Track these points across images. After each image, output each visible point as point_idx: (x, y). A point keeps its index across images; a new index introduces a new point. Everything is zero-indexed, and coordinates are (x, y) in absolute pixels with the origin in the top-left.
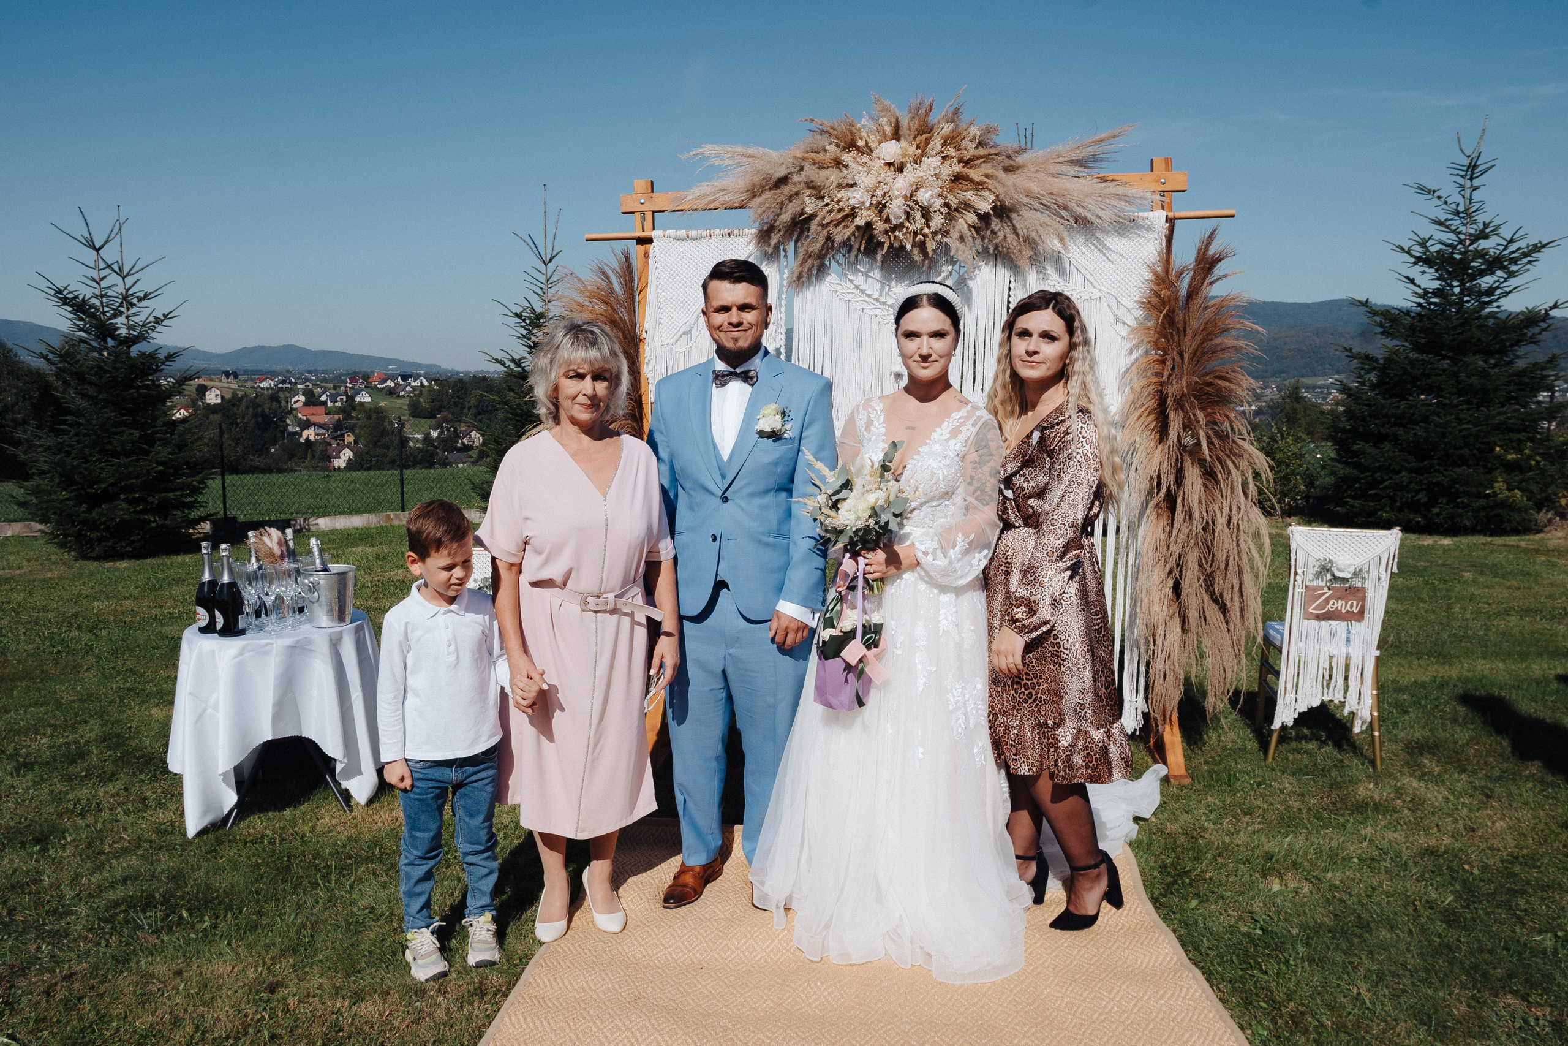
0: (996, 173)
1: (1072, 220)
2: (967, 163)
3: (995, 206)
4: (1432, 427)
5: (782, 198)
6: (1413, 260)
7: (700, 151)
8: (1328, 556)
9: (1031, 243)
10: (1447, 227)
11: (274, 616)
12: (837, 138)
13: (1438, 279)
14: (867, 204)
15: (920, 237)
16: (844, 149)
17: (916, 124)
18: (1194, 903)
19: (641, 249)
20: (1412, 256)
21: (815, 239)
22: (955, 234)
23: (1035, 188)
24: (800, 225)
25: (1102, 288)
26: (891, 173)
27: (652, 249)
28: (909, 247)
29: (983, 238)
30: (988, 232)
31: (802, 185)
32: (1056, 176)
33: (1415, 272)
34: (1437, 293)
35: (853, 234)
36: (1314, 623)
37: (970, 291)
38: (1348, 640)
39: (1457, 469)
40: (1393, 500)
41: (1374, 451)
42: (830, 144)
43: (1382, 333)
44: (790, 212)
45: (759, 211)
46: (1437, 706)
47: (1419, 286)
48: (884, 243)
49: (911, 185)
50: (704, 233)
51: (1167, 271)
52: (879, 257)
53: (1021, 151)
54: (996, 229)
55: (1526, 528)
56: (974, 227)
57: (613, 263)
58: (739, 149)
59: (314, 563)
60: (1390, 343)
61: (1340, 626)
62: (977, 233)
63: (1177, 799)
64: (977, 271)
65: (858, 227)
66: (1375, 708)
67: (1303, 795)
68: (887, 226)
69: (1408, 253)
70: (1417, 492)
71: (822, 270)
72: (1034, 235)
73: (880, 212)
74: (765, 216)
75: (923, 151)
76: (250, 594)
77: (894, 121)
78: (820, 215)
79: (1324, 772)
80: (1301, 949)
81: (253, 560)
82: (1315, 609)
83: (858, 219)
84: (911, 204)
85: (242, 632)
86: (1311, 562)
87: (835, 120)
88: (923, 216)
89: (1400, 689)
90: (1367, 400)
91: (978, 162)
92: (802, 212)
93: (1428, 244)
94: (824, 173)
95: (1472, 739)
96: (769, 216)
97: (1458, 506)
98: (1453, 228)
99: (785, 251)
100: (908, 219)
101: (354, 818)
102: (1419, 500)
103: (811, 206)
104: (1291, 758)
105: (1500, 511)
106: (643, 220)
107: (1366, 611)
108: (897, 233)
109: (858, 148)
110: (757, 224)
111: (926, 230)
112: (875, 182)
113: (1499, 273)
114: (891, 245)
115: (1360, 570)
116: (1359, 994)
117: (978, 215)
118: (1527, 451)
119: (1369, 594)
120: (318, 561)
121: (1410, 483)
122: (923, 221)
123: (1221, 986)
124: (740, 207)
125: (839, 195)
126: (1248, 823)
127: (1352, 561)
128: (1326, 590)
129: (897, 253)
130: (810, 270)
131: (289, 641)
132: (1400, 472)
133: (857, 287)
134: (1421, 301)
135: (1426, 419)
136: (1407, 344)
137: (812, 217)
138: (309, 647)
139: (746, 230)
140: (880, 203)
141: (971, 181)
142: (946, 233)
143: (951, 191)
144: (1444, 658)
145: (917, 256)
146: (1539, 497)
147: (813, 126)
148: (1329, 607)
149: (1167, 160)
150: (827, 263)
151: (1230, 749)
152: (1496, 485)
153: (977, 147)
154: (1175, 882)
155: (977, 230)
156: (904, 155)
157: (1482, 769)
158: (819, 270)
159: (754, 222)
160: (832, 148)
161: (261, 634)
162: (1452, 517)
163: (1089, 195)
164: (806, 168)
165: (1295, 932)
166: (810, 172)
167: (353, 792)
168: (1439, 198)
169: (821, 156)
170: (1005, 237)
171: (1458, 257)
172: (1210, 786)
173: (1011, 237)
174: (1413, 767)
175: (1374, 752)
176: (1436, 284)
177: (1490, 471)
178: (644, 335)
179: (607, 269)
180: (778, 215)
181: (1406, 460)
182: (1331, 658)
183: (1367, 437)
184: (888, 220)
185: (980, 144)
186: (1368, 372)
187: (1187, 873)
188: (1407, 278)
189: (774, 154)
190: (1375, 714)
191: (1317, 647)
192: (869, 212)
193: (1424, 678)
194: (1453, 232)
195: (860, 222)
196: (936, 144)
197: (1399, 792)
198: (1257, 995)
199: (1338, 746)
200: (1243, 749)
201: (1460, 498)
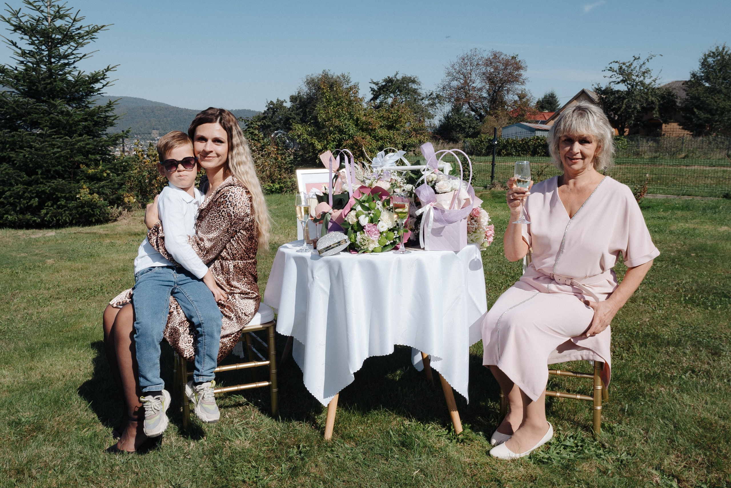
4: (33, 150)
6: (12, 28)
10: (34, 6)
13: (31, 43)
20: (11, 24)
33: (17, 36)
34: (31, 54)
39: (55, 181)
47: (20, 48)
55: (104, 219)
69: (9, 22)
70: (31, 198)
93: (19, 15)
97: (58, 207)
102: (32, 205)
105: (86, 209)
113: (72, 43)
118: (100, 167)
121: (24, 192)
132: (16, 184)
134: (22, 59)
136: (14, 90)
146: (111, 197)
152: (82, 191)
162: (55, 216)
171: (44, 29)
176: (31, 48)
177: (78, 182)
181: (18, 176)
188: (12, 42)
194: (39, 10)
201: (59, 201)
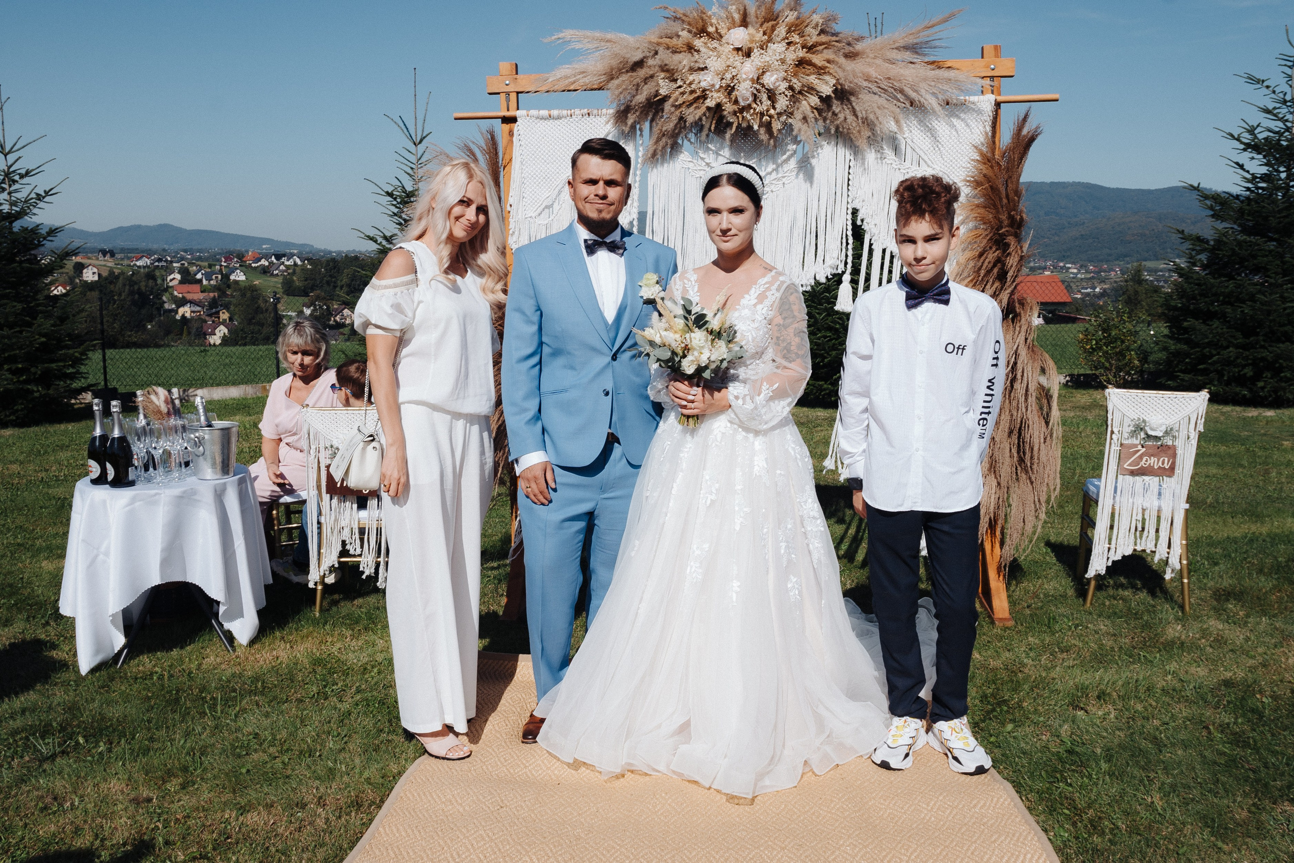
0: (837, 59)
1: (908, 105)
2: (811, 49)
3: (836, 89)
4: (1258, 305)
5: (638, 80)
6: (1242, 147)
7: (561, 35)
8: (1142, 417)
9: (868, 123)
10: (1275, 115)
11: (161, 470)
12: (689, 24)
13: (1266, 165)
14: (717, 87)
15: (766, 118)
16: (695, 35)
17: (762, 12)
18: (1010, 727)
19: (506, 127)
20: (1242, 143)
21: (668, 121)
22: (798, 115)
23: (873, 73)
24: (654, 106)
25: (936, 166)
26: (739, 58)
27: (517, 127)
28: (756, 127)
29: (825, 119)
30: (830, 114)
31: (657, 68)
32: (892, 62)
33: (1244, 158)
34: (1265, 178)
35: (704, 114)
36: (1129, 479)
37: (812, 168)
38: (1160, 494)
39: (1281, 345)
40: (1220, 374)
41: (1203, 328)
42: (683, 30)
43: (1213, 216)
44: (645, 93)
45: (617, 92)
46: (1245, 559)
47: (1248, 172)
48: (732, 123)
49: (758, 69)
50: (565, 112)
51: (993, 150)
52: (728, 136)
53: (859, 39)
54: (837, 111)
56: (816, 109)
57: (479, 141)
58: (597, 34)
59: (199, 420)
60: (1221, 225)
61: (1152, 481)
62: (820, 114)
63: (1001, 638)
64: (820, 151)
65: (709, 108)
66: (1184, 557)
67: (1115, 635)
68: (735, 107)
69: (1238, 139)
70: (1244, 366)
71: (675, 148)
72: (871, 116)
73: (730, 94)
74: (622, 96)
75: (770, 37)
76: (139, 449)
77: (742, 8)
78: (674, 96)
79: (1137, 616)
80: (1104, 766)
81: (141, 417)
82: (1130, 465)
83: (708, 100)
84: (758, 87)
85: (132, 484)
86: (1127, 422)
87: (687, 7)
88: (769, 98)
89: (1212, 544)
90: (1197, 279)
91: (821, 48)
92: (657, 94)
93: (1256, 132)
94: (677, 57)
95: (1275, 587)
96: (625, 98)
97: (1281, 380)
98: (1281, 116)
99: (641, 130)
100: (755, 101)
101: (237, 657)
102: (1245, 374)
103: (665, 88)
104: (1107, 603)
106: (508, 100)
107: (1177, 468)
108: (745, 114)
109: (709, 35)
110: (615, 105)
111: (772, 112)
112: (724, 65)
114: (739, 125)
115: (1171, 429)
116: (1153, 803)
117: (820, 97)
119: (1179, 452)
120: (203, 418)
121: (1237, 358)
122: (769, 102)
123: (1029, 796)
124: (599, 89)
125: (691, 78)
126: (1063, 659)
127: (1164, 420)
128: (1140, 447)
129: (745, 132)
130: (664, 148)
131: (177, 491)
132: (1228, 347)
133: (708, 164)
134: (1250, 185)
135: (1252, 298)
136: (1236, 227)
137: (666, 98)
138: (196, 497)
139: (604, 111)
140: (729, 86)
141: (814, 65)
142: (790, 114)
143: (795, 75)
144: (1258, 516)
145: (763, 135)
147: (667, 13)
148: (1142, 463)
149: (996, 48)
150: (680, 141)
151: (1053, 596)
153: (819, 34)
154: (994, 710)
155: (820, 111)
156: (752, 41)
157: (1282, 613)
158: (672, 148)
159: (612, 102)
160: (684, 34)
161: (149, 485)
162: (1275, 392)
163: (925, 79)
164: (660, 53)
165: (1099, 751)
166: (664, 56)
167: (236, 634)
168: (1268, 87)
169: (675, 41)
170: (845, 119)
171: (1284, 143)
172: (1030, 628)
173: (851, 118)
174: (1219, 612)
175: (1183, 599)
176: (1264, 170)
178: (509, 208)
179: (473, 147)
180: (634, 96)
181: (1232, 336)
182: (1144, 510)
183: (1196, 314)
184: (736, 102)
185: (822, 32)
186: (1199, 253)
187: (1005, 702)
188: (1237, 163)
189: (630, 39)
190: (1185, 562)
191: (1131, 500)
192: (719, 94)
193: (1237, 534)
194: (1280, 119)
195: (710, 103)
196: (781, 31)
197: (1205, 633)
198: (1062, 804)
199: (1152, 593)
200: (1064, 596)
201: (1283, 372)
